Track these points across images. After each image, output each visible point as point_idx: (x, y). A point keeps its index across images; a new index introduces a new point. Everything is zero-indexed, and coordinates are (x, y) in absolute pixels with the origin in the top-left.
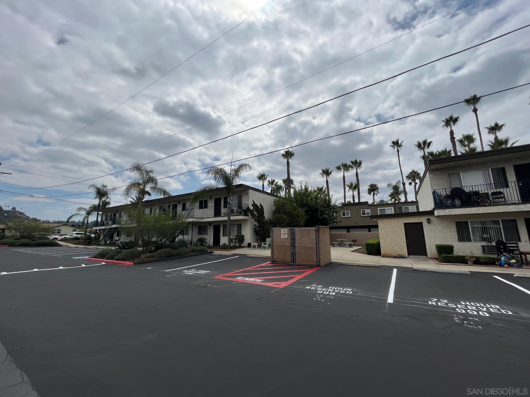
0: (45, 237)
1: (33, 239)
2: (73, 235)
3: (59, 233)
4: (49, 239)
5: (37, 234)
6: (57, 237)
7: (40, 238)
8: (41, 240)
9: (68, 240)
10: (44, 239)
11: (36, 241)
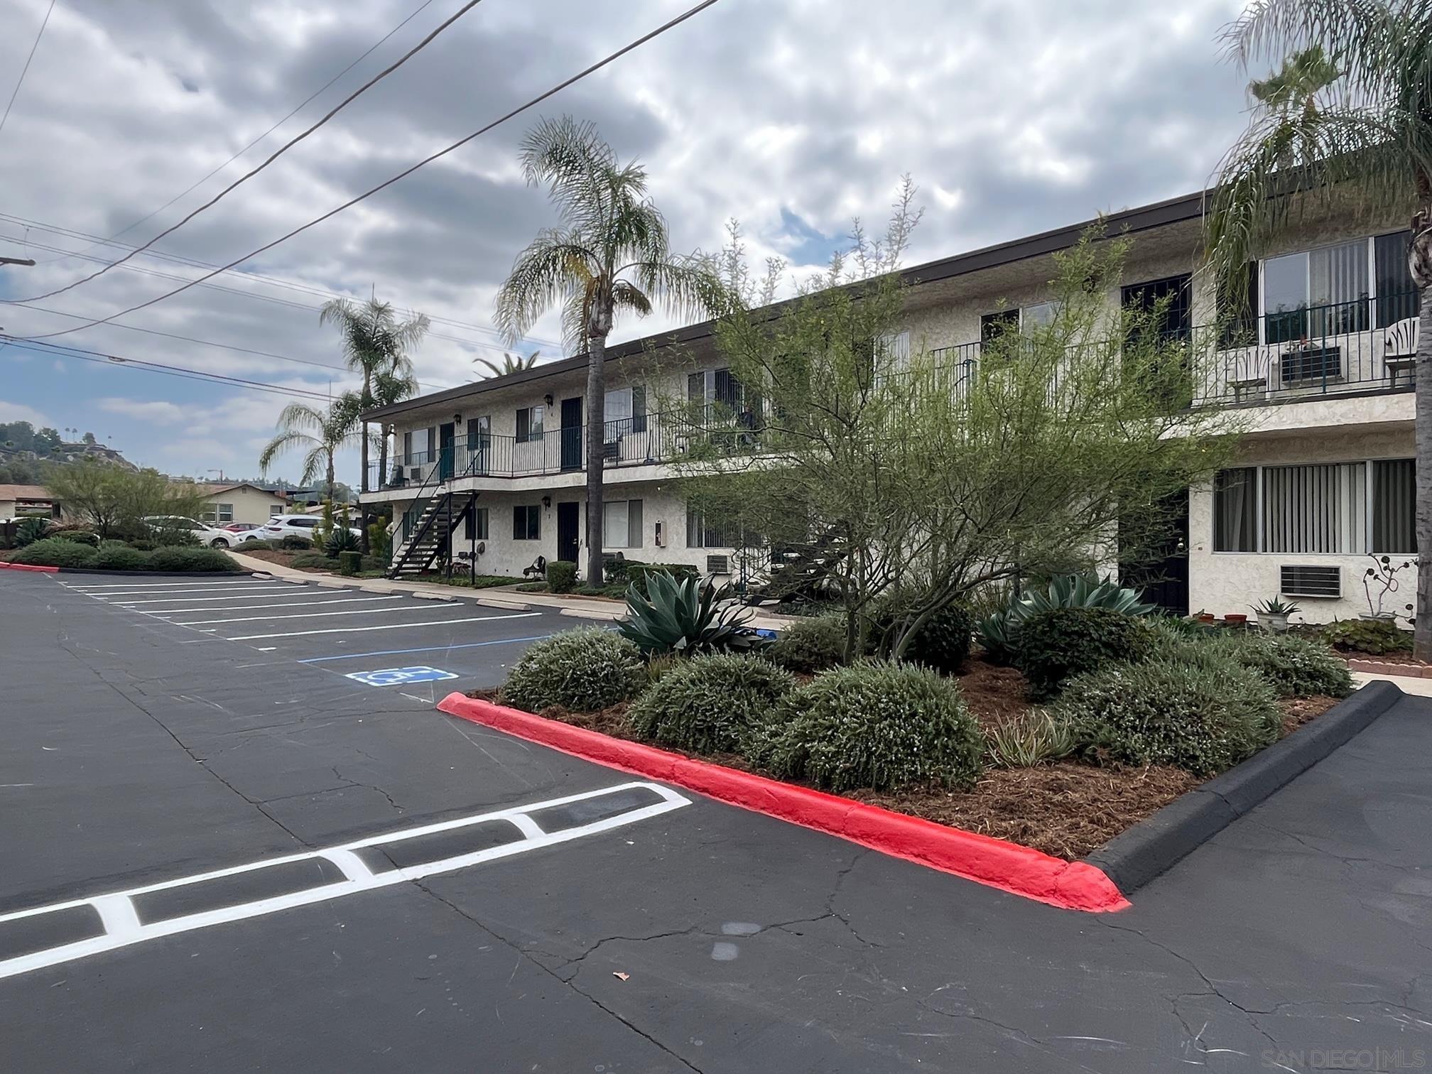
0: (184, 534)
1: (143, 541)
2: (280, 529)
3: (227, 518)
4: (198, 542)
5: (156, 523)
6: (225, 533)
7: (166, 540)
8: (170, 548)
9: (265, 549)
10: (183, 544)
11: (155, 552)
